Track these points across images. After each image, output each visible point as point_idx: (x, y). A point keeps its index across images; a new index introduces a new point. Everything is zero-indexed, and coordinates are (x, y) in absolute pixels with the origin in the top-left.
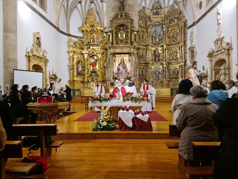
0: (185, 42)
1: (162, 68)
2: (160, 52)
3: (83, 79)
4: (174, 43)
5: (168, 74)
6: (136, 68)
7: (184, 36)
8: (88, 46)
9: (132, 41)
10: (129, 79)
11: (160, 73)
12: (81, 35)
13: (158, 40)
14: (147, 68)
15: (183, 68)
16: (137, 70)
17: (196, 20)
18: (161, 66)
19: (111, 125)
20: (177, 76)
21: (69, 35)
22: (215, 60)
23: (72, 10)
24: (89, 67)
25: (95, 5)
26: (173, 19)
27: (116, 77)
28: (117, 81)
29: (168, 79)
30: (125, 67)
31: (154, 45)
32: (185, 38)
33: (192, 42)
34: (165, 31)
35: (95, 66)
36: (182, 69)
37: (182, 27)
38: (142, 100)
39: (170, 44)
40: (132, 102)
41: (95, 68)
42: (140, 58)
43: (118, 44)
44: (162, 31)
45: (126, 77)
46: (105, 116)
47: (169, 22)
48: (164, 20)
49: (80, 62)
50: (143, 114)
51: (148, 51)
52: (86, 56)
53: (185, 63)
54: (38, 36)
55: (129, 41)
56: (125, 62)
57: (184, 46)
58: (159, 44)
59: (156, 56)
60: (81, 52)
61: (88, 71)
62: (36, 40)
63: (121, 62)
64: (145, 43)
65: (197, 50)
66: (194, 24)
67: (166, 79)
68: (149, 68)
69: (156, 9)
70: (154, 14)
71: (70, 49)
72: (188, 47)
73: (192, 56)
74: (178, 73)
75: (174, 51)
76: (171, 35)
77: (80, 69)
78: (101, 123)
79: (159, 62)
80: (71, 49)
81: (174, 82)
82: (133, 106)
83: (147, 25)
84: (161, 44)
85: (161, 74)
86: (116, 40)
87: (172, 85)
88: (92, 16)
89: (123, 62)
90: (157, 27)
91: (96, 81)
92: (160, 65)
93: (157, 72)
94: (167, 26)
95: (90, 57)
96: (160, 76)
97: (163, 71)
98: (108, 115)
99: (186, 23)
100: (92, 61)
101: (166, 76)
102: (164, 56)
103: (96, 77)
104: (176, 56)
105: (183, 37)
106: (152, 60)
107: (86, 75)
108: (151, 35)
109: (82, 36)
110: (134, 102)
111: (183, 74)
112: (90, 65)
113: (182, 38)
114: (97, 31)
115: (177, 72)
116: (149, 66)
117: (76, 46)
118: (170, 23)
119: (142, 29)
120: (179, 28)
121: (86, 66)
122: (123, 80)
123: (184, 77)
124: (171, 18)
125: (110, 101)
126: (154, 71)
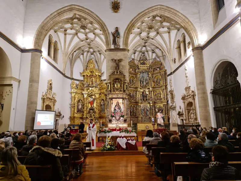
0: (166, 86)
1: (149, 106)
2: (147, 93)
3: (82, 116)
4: (158, 86)
6: (128, 108)
7: (165, 81)
8: (88, 88)
9: (125, 89)
10: (123, 116)
11: (147, 110)
12: (82, 78)
13: (145, 83)
14: (137, 106)
15: (166, 107)
16: (128, 110)
17: (172, 71)
18: (149, 105)
19: (113, 147)
21: (73, 79)
22: (187, 102)
23: (76, 60)
24: (88, 105)
25: (95, 56)
26: (156, 68)
27: (113, 116)
28: (114, 118)
30: (119, 108)
31: (142, 87)
32: (166, 83)
33: (171, 87)
34: (151, 77)
35: (93, 104)
36: (165, 108)
37: (163, 75)
38: (132, 132)
39: (155, 87)
41: (93, 106)
42: (131, 98)
43: (115, 91)
44: (148, 76)
46: (109, 142)
47: (153, 70)
48: (150, 68)
49: (80, 101)
50: (132, 140)
51: (137, 92)
52: (85, 96)
53: (167, 103)
54: (51, 83)
55: (122, 90)
56: (120, 105)
57: (166, 89)
58: (146, 87)
59: (144, 96)
60: (81, 92)
61: (87, 109)
62: (49, 85)
63: (117, 104)
64: (135, 85)
65: (175, 93)
66: (171, 74)
67: (153, 115)
68: (139, 106)
69: (143, 60)
70: (141, 64)
71: (72, 90)
72: (169, 91)
73: (172, 97)
74: (162, 110)
75: (158, 92)
76: (155, 80)
77: (80, 107)
78: (107, 146)
79: (147, 102)
82: (126, 136)
83: (136, 72)
84: (148, 87)
86: (113, 88)
89: (119, 104)
90: (144, 74)
91: (93, 117)
92: (147, 104)
93: (146, 110)
94: (152, 73)
95: (89, 96)
96: (148, 113)
97: (150, 109)
98: (111, 141)
99: (166, 72)
100: (90, 99)
101: (153, 113)
102: (150, 96)
103: (93, 114)
104: (160, 97)
105: (164, 83)
106: (141, 99)
107: (85, 112)
108: (140, 79)
109: (83, 80)
110: (126, 133)
111: (166, 112)
112: (89, 103)
113: (164, 84)
114: (95, 75)
116: (139, 104)
117: (77, 88)
118: (154, 71)
119: (132, 75)
120: (161, 75)
121: (85, 104)
122: (118, 118)
123: (167, 115)
124: (155, 67)
125: (111, 133)
126: (143, 109)
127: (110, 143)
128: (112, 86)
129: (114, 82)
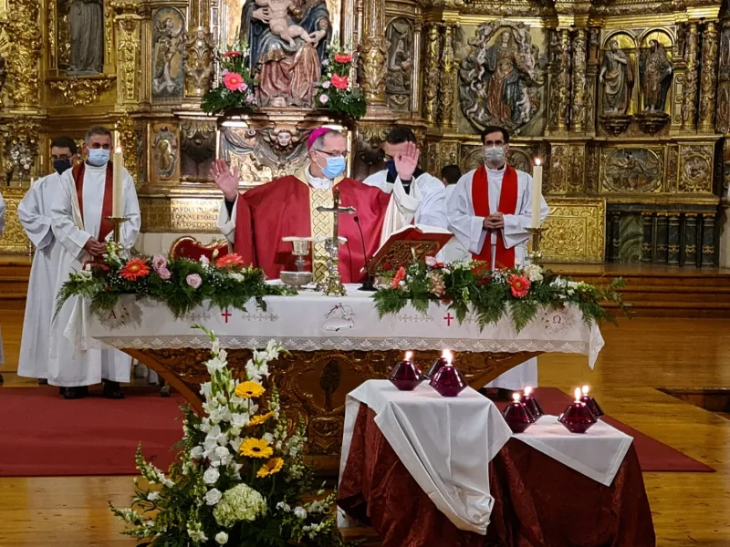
1: (539, 40)
5: (591, 91)
6: (402, 19)
11: (522, 76)
15: (710, 47)
18: (536, 23)
19: (300, 512)
20: (660, 105)
27: (239, 95)
29: (585, 128)
36: (699, 56)
38: (543, 301)
40: (453, 312)
45: (324, 99)
67: (569, 127)
68: (442, 30)
74: (667, 81)
78: (213, 497)
81: (629, 151)
85: (531, 84)
87: (616, 180)
92: (528, 14)
93: (505, 72)
96: (525, 99)
97: (552, 61)
98: (270, 425)
101: (570, 106)
111: (707, 97)
115: (656, 78)
116: (446, 15)
123: (714, 121)
125: (264, 306)
126: (481, 59)
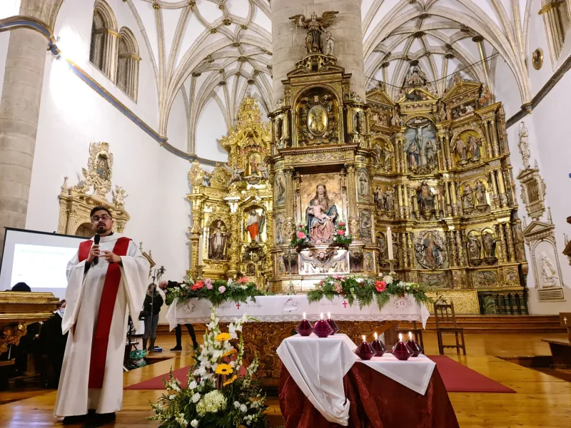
0: (503, 160)
1: (443, 235)
2: (434, 191)
3: (226, 268)
4: (471, 165)
5: (465, 251)
6: (366, 210)
7: (499, 145)
8: (240, 184)
9: (350, 131)
11: (438, 248)
12: (224, 158)
13: (424, 161)
14: (401, 235)
15: (509, 232)
16: (369, 219)
17: (528, 100)
18: (441, 230)
20: (493, 254)
21: (194, 158)
23: (203, 103)
24: (242, 237)
26: (462, 107)
27: (303, 241)
28: (306, 253)
29: (465, 264)
30: (329, 209)
31: (415, 174)
32: (501, 150)
33: (525, 157)
34: (444, 138)
35: (259, 232)
36: (505, 235)
37: (489, 123)
38: (393, 293)
39: (460, 168)
40: (347, 300)
41: (257, 238)
42: (379, 207)
43: (306, 142)
44: (434, 137)
45: (335, 239)
47: (452, 115)
48: (438, 110)
49: (219, 223)
50: (402, 353)
51: (400, 189)
52: (234, 208)
53: (512, 217)
54: (103, 152)
55: (340, 134)
56: (330, 196)
57: (503, 171)
58: (428, 170)
60: (222, 198)
61: (240, 247)
62: (97, 160)
63: (317, 193)
64: (391, 169)
65: (543, 175)
66: (524, 111)
67: (458, 264)
68: (406, 234)
69: (414, 87)
70: (408, 98)
71: (194, 192)
72: (516, 173)
73: (530, 196)
74: (494, 246)
75: (473, 186)
76: (461, 145)
77: (218, 241)
79: (433, 219)
80: (197, 191)
81: (483, 272)
83: (393, 123)
84: (436, 172)
85: (441, 250)
86: (301, 132)
87: (480, 283)
88: (250, 112)
89: (325, 193)
90: (419, 130)
91: (259, 272)
92: (437, 227)
93: (431, 247)
94: (448, 124)
95: (246, 210)
96: (440, 256)
97: (449, 242)
98: (234, 357)
99: (501, 111)
100: (250, 219)
101: (457, 257)
102: (446, 201)
103: (260, 263)
104: (483, 199)
105: (496, 149)
106: (414, 213)
107: (234, 257)
108: (405, 149)
109: (227, 161)
110: (357, 302)
111: (511, 250)
112: (246, 230)
113: (493, 152)
114: (263, 146)
115: (489, 244)
116: (407, 229)
117: (209, 184)
118: (453, 118)
119: (380, 136)
120: (482, 126)
121: (234, 233)
122: (322, 249)
123: (516, 259)
124: (455, 105)
125: (254, 300)
126: (422, 243)
127: (229, 367)
128: (295, 121)
129: (304, 107)
